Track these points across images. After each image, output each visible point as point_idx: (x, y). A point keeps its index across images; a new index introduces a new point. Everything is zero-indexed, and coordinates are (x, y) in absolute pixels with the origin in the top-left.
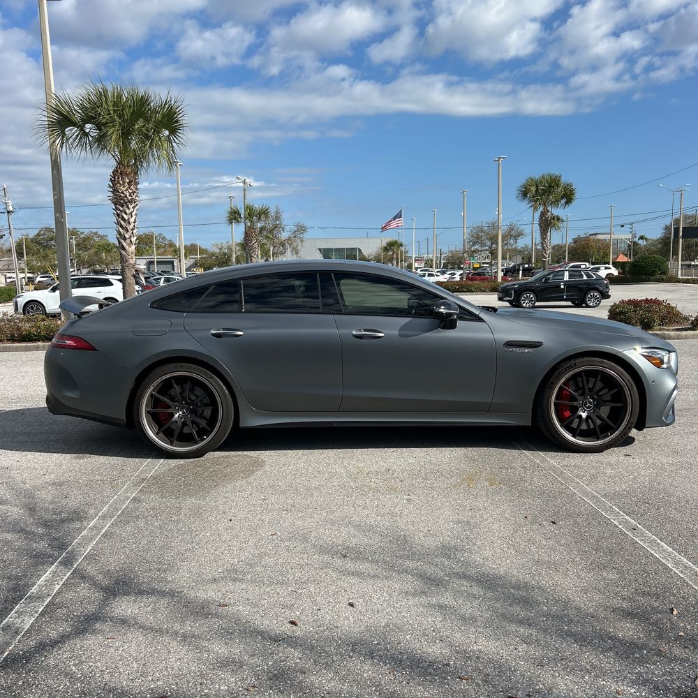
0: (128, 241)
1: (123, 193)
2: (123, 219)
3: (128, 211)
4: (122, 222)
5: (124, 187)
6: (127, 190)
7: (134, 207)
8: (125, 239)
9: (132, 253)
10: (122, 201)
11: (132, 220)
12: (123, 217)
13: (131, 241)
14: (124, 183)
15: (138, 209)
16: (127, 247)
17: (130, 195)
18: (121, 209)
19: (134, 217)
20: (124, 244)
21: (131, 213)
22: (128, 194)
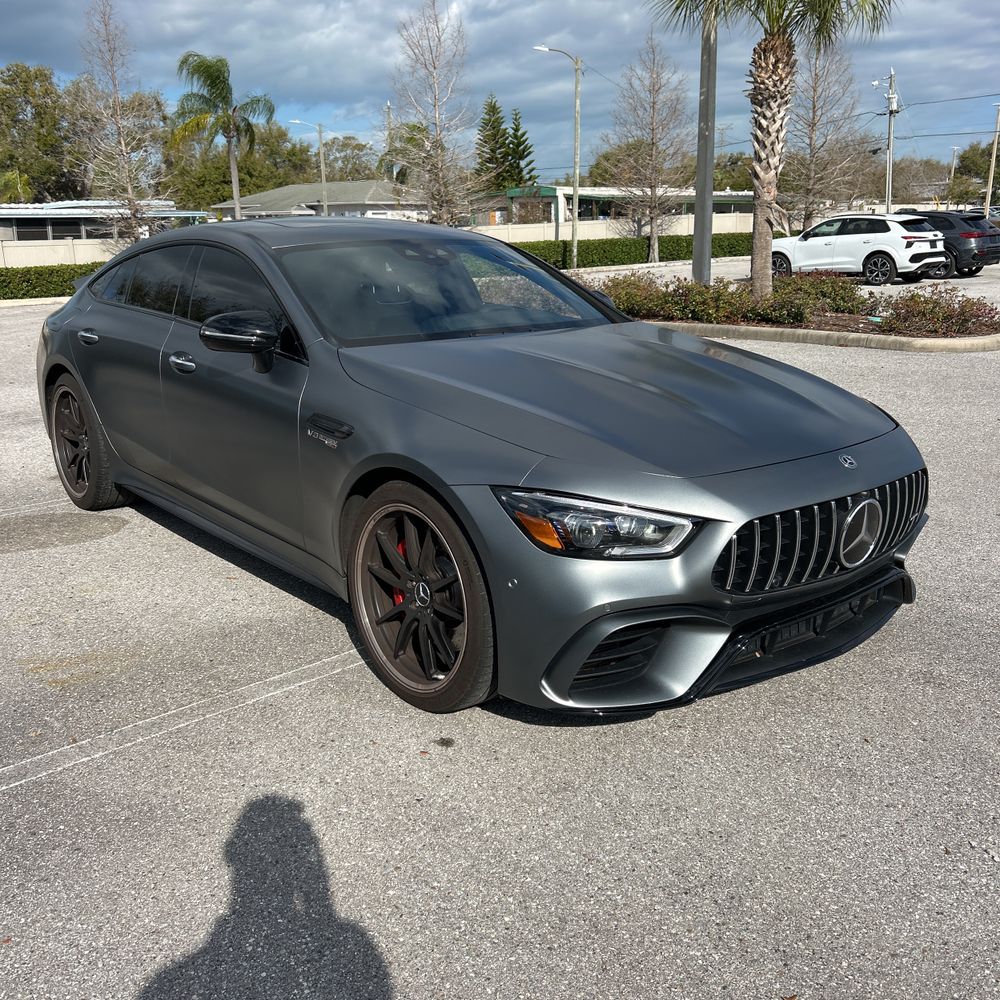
0: (764, 163)
1: (763, 83)
2: (760, 127)
3: (768, 114)
4: (759, 133)
5: (767, 72)
6: (770, 77)
7: (779, 106)
8: (760, 160)
9: (770, 183)
10: (760, 98)
11: (774, 128)
12: (760, 123)
13: (768, 163)
14: (767, 64)
15: (787, 109)
16: (762, 174)
17: (775, 85)
18: (759, 109)
19: (779, 123)
20: (758, 169)
21: (774, 115)
22: (770, 83)
